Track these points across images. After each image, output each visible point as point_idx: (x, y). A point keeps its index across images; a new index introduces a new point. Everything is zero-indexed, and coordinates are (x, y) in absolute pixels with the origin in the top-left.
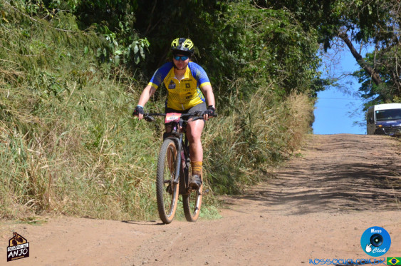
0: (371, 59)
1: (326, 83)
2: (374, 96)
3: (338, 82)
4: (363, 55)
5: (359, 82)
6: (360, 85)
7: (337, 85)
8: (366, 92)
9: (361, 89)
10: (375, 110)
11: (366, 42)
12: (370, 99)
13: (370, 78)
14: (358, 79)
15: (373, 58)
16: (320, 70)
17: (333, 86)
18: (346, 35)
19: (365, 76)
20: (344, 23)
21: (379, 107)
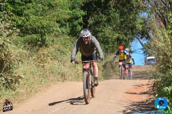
3: (136, 51)
4: (144, 44)
6: (143, 52)
9: (143, 53)
12: (146, 56)
16: (131, 48)
18: (138, 38)
19: (144, 49)
20: (137, 35)
21: (148, 58)
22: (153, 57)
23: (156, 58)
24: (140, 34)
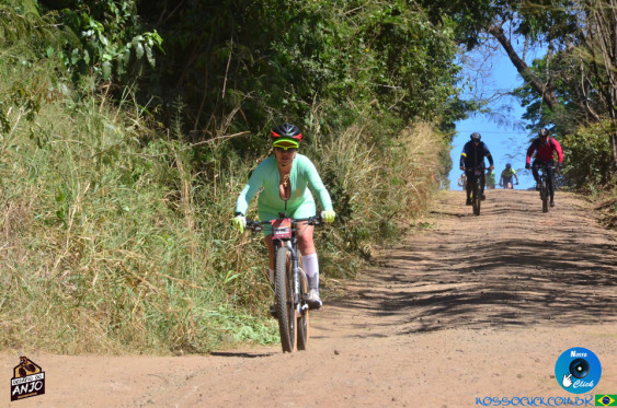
0: (541, 69)
1: (469, 107)
2: (547, 127)
3: (489, 105)
4: (529, 63)
5: (523, 105)
6: (524, 110)
7: (487, 111)
8: (533, 121)
9: (526, 116)
11: (533, 40)
13: (541, 99)
14: (520, 100)
15: (544, 67)
16: (459, 86)
17: (481, 112)
18: (501, 30)
19: (531, 96)
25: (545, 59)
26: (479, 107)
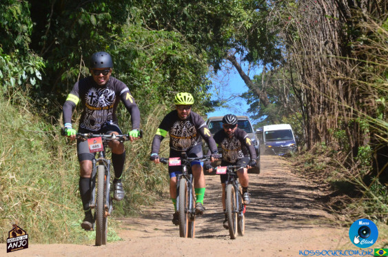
0: (259, 81)
1: (216, 103)
2: (262, 117)
3: (227, 103)
4: (251, 78)
5: (248, 104)
6: (249, 107)
7: (227, 107)
8: (254, 113)
9: (249, 111)
10: (265, 130)
11: (254, 64)
12: (259, 120)
13: (259, 100)
15: (261, 80)
16: (210, 91)
17: (223, 107)
18: (235, 58)
19: (253, 98)
20: (233, 46)
21: (268, 128)
22: (286, 127)
23: (296, 130)
24: (244, 45)
25: (261, 76)
26: (222, 104)
